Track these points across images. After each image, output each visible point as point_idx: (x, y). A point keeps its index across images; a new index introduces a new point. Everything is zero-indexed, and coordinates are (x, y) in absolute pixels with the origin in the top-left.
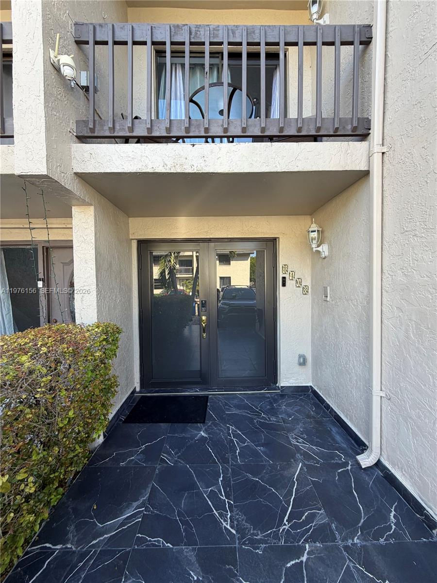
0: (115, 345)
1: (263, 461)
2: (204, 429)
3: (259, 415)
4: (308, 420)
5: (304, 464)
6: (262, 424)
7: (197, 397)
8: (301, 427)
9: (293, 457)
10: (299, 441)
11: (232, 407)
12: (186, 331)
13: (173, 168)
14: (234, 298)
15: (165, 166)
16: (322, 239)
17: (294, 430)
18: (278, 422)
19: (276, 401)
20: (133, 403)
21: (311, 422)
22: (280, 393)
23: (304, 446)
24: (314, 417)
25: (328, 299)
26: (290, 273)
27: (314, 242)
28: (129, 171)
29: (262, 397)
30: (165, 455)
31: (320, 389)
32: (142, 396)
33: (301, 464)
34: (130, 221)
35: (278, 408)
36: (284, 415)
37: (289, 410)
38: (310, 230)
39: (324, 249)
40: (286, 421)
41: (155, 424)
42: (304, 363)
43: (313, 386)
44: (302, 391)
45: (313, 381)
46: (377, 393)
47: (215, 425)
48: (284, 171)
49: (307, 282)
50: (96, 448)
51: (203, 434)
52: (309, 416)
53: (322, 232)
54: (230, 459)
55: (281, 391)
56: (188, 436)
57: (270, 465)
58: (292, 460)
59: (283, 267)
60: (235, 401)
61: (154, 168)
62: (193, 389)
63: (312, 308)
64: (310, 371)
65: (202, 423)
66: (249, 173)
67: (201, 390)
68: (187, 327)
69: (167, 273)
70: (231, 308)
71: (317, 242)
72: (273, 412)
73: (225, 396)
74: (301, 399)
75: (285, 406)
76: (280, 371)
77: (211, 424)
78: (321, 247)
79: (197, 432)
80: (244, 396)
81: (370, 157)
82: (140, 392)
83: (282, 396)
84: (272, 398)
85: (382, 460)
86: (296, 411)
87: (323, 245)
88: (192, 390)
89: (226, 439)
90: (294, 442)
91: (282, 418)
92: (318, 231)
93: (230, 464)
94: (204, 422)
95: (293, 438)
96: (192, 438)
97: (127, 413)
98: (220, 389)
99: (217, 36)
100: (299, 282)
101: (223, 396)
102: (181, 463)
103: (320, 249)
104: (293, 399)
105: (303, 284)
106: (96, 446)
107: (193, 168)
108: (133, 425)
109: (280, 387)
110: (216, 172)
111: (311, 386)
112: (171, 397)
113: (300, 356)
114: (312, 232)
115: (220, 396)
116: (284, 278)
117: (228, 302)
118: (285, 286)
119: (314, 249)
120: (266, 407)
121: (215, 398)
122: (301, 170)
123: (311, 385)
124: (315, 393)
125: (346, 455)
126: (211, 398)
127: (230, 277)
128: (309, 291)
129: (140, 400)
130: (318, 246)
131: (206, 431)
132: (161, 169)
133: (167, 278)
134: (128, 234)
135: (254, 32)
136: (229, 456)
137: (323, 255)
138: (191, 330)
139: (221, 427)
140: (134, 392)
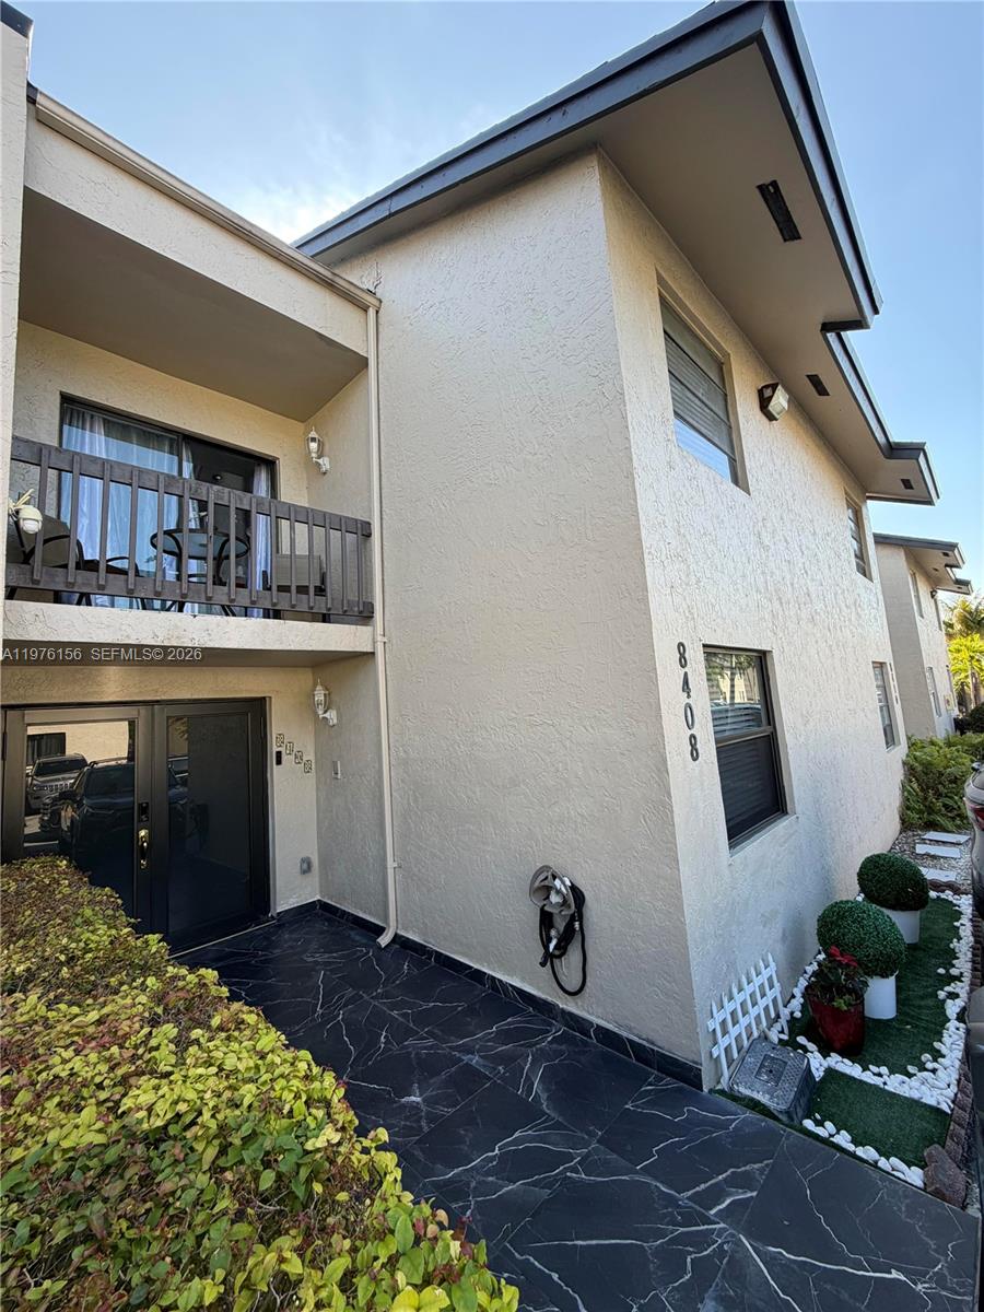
3: (255, 955)
4: (321, 937)
5: (326, 970)
8: (315, 945)
9: (314, 970)
10: (315, 956)
16: (329, 703)
17: (308, 950)
18: (283, 951)
19: (272, 934)
21: (325, 936)
22: (276, 923)
23: (324, 958)
24: (327, 932)
25: (339, 776)
26: (286, 745)
27: (320, 708)
31: (332, 897)
33: (322, 971)
36: (290, 942)
37: (294, 936)
38: (316, 692)
39: (332, 716)
40: (294, 947)
42: (309, 869)
43: (321, 899)
44: (307, 911)
45: (321, 891)
46: (391, 864)
49: (309, 756)
52: (321, 933)
53: (329, 695)
55: (278, 920)
59: (277, 738)
63: (318, 789)
64: (317, 879)
71: (324, 707)
72: (274, 945)
74: (308, 921)
75: (287, 934)
76: (275, 891)
78: (328, 713)
81: (374, 642)
83: (280, 926)
84: (265, 933)
85: (399, 932)
86: (305, 934)
87: (330, 710)
90: (309, 959)
91: (288, 946)
92: (325, 694)
95: (307, 957)
99: (222, 499)
100: (299, 757)
103: (327, 715)
104: (297, 924)
105: (305, 759)
109: (275, 915)
111: (318, 900)
113: (303, 861)
116: (279, 754)
118: (280, 764)
119: (321, 716)
120: (262, 944)
122: (314, 649)
123: (319, 898)
124: (326, 906)
125: (365, 946)
128: (313, 766)
130: (325, 712)
135: (263, 504)
137: (331, 724)
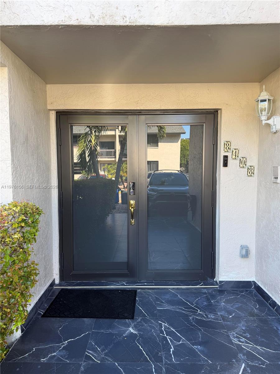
0: (34, 227)
1: (201, 361)
2: (133, 325)
3: (195, 312)
4: (251, 318)
5: (247, 365)
6: (198, 321)
7: (124, 291)
8: (243, 326)
9: (235, 357)
10: (241, 340)
11: (164, 303)
12: (109, 219)
13: (102, 19)
14: (162, 184)
15: (92, 17)
16: (274, 110)
17: (236, 328)
18: (217, 319)
19: (213, 297)
20: (52, 297)
21: (254, 320)
22: (219, 289)
23: (248, 346)
24: (257, 315)
25: (278, 180)
26: (233, 151)
27: (263, 114)
28: (49, 24)
29: (198, 293)
30: (90, 352)
31: (265, 285)
32: (62, 289)
33: (243, 365)
34: (47, 88)
35: (217, 305)
36: (224, 312)
37: (229, 306)
38: (260, 98)
39: (276, 122)
40: (226, 319)
41: (78, 319)
42: (247, 255)
43: (256, 281)
44: (243, 287)
45: (256, 276)
47: (146, 321)
48: (233, 23)
49: (253, 161)
50: (13, 343)
51: (131, 330)
52: (252, 314)
53: (274, 101)
54: (163, 358)
55: (220, 287)
56: (115, 332)
57: (209, 365)
58: (234, 360)
59: (225, 144)
60: (167, 297)
61: (80, 20)
62: (120, 282)
63: (259, 192)
64: (253, 265)
65: (130, 319)
66: (192, 26)
67: (129, 283)
68: (110, 215)
69: (87, 155)
70: (159, 194)
71: (268, 113)
72: (211, 308)
73: (155, 290)
74: (242, 296)
75: (224, 302)
76: (219, 264)
77: (141, 320)
78: (272, 119)
79: (126, 329)
80: (178, 291)
82: (60, 285)
83: (221, 292)
84: (209, 293)
86: (237, 308)
87: (274, 117)
88: (118, 283)
89: (158, 336)
90: (235, 341)
91: (221, 315)
92: (269, 100)
93: (164, 363)
94: (132, 318)
95: (234, 337)
96: (120, 334)
97: (46, 306)
98: (149, 283)
100: (243, 162)
101: (153, 291)
102: (109, 361)
103: (270, 122)
104: (233, 296)
105: (248, 164)
106: (13, 340)
107: (125, 20)
108: (53, 319)
109: (218, 282)
110: (152, 24)
111: (254, 282)
112: (94, 290)
113: (242, 247)
114: (262, 101)
115: (150, 291)
116: (226, 158)
117: (156, 188)
118: (227, 166)
119: (264, 122)
120: (203, 304)
121: (145, 292)
123: (254, 280)
124: (259, 289)
126: (140, 292)
127: (158, 161)
128: (256, 172)
129: (59, 293)
130: (269, 119)
131: (135, 327)
132: (87, 21)
133: (87, 160)
134: (46, 104)
136: (162, 354)
137: (274, 130)
138: (114, 220)
139: (152, 323)
140: (53, 284)
